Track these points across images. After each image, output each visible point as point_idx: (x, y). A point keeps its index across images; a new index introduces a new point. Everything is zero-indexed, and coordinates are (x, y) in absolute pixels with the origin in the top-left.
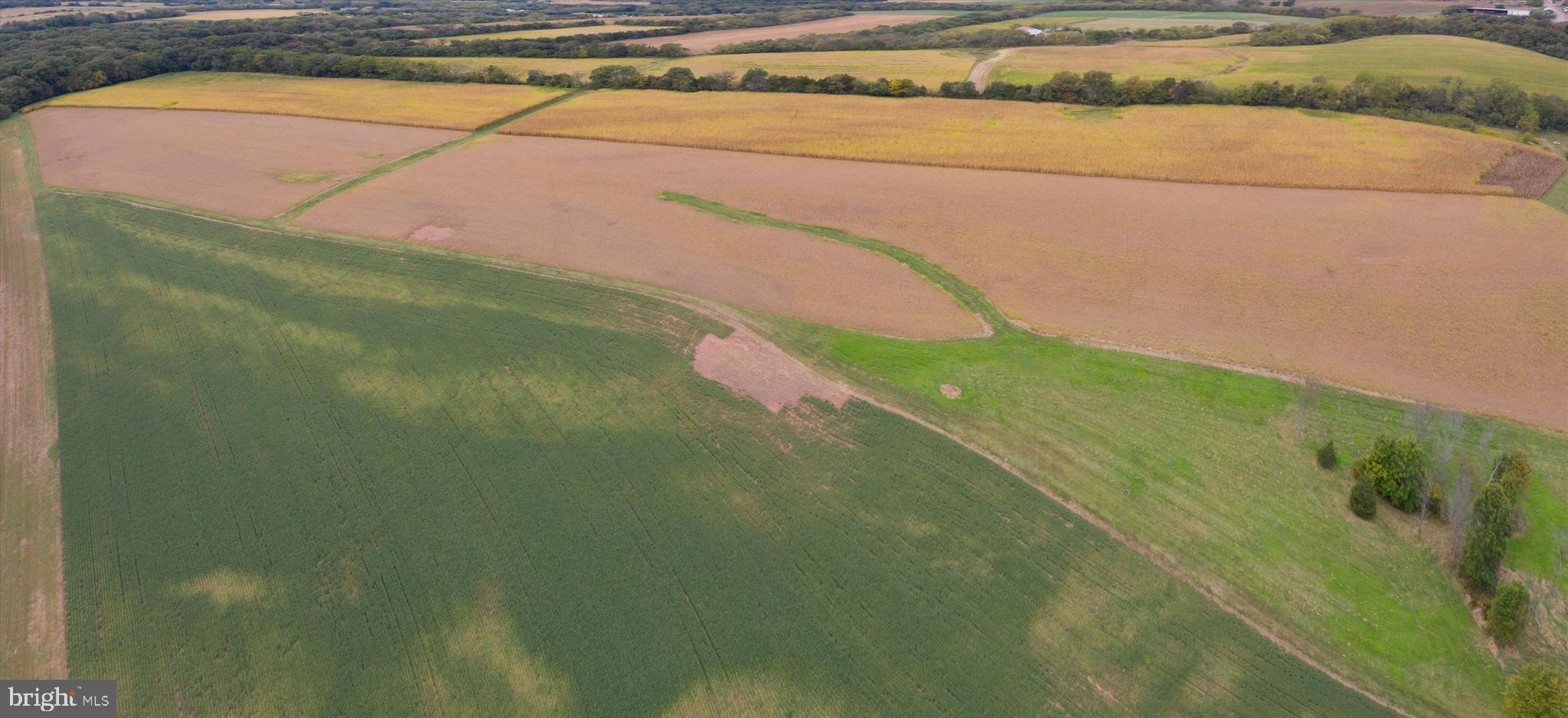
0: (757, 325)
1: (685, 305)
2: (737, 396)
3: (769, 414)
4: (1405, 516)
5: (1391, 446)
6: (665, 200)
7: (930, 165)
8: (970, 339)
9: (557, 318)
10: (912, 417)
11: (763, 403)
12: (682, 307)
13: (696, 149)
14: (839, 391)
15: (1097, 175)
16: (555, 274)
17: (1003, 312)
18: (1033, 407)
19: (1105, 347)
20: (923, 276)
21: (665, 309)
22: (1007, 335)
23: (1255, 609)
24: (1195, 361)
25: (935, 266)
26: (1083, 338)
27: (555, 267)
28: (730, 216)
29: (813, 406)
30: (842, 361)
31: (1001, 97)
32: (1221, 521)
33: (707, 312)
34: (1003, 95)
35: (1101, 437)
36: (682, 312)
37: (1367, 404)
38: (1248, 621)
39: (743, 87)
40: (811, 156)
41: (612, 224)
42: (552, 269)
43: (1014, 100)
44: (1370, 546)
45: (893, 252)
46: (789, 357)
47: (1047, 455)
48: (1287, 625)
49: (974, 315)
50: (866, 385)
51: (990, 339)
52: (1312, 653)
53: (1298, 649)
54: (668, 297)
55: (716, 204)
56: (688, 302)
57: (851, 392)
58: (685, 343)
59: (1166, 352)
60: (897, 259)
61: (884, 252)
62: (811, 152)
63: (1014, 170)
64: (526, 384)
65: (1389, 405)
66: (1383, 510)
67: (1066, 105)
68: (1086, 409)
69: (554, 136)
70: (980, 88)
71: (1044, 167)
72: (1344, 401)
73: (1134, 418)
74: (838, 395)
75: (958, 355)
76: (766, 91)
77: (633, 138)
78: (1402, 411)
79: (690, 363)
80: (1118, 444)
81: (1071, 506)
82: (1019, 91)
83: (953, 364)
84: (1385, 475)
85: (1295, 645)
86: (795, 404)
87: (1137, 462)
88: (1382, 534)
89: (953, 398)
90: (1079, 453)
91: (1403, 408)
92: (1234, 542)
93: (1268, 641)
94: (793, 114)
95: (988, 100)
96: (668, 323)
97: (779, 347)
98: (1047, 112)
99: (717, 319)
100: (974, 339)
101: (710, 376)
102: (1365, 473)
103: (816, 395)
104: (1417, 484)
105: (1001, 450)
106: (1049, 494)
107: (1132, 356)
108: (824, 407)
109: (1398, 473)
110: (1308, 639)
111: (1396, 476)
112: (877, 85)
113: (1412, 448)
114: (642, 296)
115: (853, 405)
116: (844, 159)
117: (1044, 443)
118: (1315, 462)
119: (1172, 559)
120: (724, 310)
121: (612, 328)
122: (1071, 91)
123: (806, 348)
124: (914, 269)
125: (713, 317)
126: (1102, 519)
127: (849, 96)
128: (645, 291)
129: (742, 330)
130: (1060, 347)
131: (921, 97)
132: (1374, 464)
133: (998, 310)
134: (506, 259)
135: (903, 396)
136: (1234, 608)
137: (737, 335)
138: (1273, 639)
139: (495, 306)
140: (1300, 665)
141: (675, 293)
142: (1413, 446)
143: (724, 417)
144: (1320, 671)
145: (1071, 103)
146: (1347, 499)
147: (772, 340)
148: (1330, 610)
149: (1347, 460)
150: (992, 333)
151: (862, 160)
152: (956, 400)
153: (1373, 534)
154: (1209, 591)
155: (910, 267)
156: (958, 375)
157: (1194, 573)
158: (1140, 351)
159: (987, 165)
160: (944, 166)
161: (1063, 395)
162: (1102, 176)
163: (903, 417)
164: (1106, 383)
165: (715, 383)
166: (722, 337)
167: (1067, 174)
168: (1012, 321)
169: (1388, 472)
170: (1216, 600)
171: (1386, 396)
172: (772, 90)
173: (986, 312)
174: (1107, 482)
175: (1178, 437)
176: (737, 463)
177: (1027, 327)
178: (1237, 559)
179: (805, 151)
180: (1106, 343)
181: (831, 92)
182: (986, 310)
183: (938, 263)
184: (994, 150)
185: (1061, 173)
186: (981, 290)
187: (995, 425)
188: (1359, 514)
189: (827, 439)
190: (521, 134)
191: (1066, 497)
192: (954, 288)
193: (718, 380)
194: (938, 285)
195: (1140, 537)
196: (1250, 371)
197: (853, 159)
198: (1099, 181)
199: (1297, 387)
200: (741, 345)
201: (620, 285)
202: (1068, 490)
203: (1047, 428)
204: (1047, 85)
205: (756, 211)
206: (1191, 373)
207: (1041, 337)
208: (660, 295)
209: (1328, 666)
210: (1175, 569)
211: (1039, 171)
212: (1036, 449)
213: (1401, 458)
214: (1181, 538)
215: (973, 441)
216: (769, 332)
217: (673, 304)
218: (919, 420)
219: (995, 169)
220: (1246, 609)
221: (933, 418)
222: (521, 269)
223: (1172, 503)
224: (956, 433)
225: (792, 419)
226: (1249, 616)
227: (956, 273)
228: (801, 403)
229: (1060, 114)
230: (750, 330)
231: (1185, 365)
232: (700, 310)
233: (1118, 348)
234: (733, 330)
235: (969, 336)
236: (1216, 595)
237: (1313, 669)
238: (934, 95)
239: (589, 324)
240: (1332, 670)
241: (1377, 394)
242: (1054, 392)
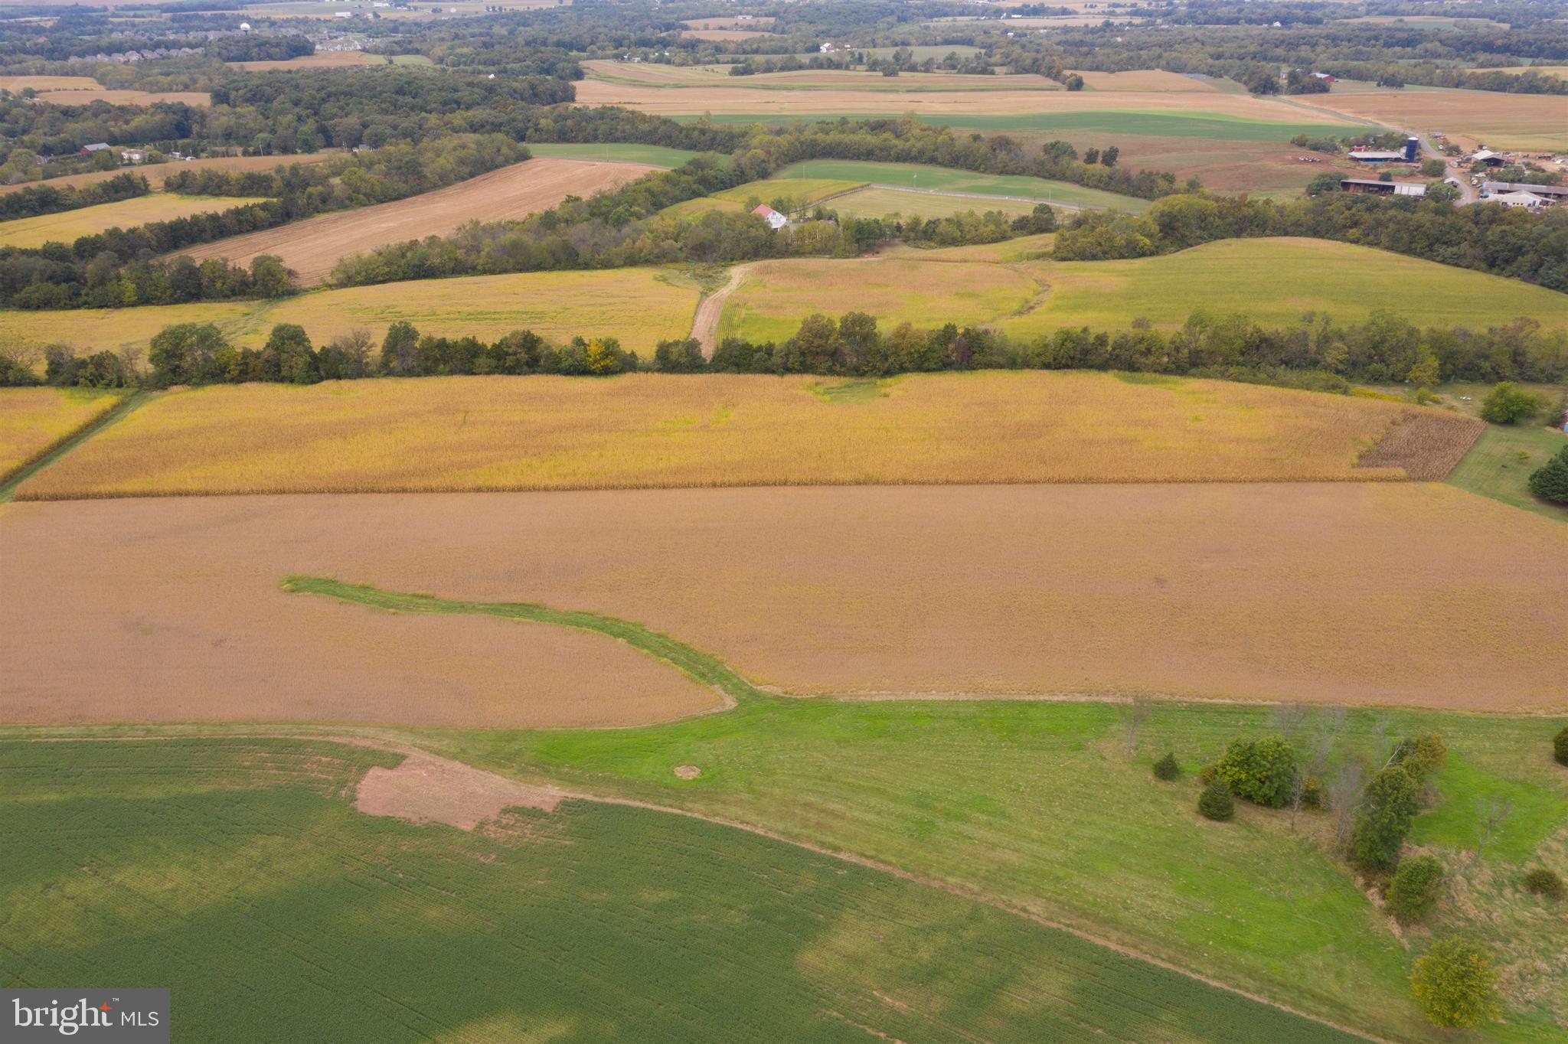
0: (436, 745)
1: (337, 740)
2: (418, 825)
3: (463, 833)
4: (1273, 812)
5: (1250, 748)
6: (293, 591)
7: (646, 487)
8: (708, 715)
9: (154, 793)
10: (641, 805)
11: (453, 824)
12: (332, 743)
13: (328, 495)
14: (549, 794)
15: (858, 483)
16: (142, 733)
17: (748, 679)
18: (791, 772)
19: (877, 699)
20: (645, 651)
21: (310, 750)
22: (754, 705)
23: (1086, 921)
24: (991, 698)
25: (660, 636)
26: (849, 692)
27: (143, 725)
28: (386, 604)
29: (517, 815)
30: (549, 764)
31: (734, 368)
32: (1035, 847)
33: (368, 743)
34: (737, 365)
35: (878, 789)
36: (333, 749)
37: (1216, 712)
38: (1078, 933)
39: (385, 370)
40: (490, 490)
41: (218, 643)
42: (136, 727)
43: (751, 373)
44: (1229, 845)
45: (608, 626)
46: (481, 772)
47: (810, 815)
48: (1129, 932)
49: (712, 688)
50: (582, 783)
51: (732, 712)
52: (1163, 956)
53: (1146, 953)
54: (312, 734)
55: (364, 588)
56: (340, 735)
57: (563, 794)
58: (342, 784)
59: (953, 693)
60: (611, 633)
61: (594, 627)
62: (488, 483)
63: (754, 484)
64: (118, 880)
65: (1244, 710)
66: (1241, 810)
67: (819, 379)
68: (856, 765)
69: (111, 496)
70: (707, 351)
71: (792, 478)
72: (1185, 713)
73: (918, 766)
74: (547, 799)
75: (694, 735)
76: (419, 375)
77: (233, 486)
78: (1263, 714)
79: (351, 805)
80: (899, 793)
81: (843, 856)
82: (757, 356)
83: (689, 744)
84: (1243, 776)
85: (1141, 950)
86: (495, 818)
87: (923, 806)
88: (1244, 833)
89: (691, 778)
90: (851, 808)
91: (1265, 710)
92: (1052, 863)
93: (1106, 950)
94: (460, 417)
95: (718, 375)
96: (315, 766)
97: (466, 764)
98: (794, 392)
99: (381, 748)
100: (713, 714)
101: (380, 813)
102: (1218, 778)
103: (521, 803)
104: (1286, 779)
105: (754, 818)
106: (816, 849)
107: (911, 703)
108: (532, 814)
109: (1261, 773)
110: (1157, 943)
111: (1258, 776)
112: (571, 353)
113: (1278, 747)
114: (274, 739)
115: (567, 805)
116: (534, 489)
117: (807, 805)
118: (1150, 776)
119: (976, 888)
120: (390, 736)
121: (238, 787)
122: (824, 353)
123: (502, 758)
124: (633, 644)
125: (376, 747)
126: (883, 862)
127: (534, 377)
128: (278, 732)
129: (416, 755)
130: (822, 706)
131: (630, 374)
132: (1228, 767)
133: (741, 678)
134: (63, 726)
135: (628, 786)
136: (1059, 922)
137: (410, 761)
138: (1113, 947)
139: (54, 796)
140: (1150, 969)
141: (321, 728)
142: (1279, 745)
143: (404, 848)
144: (1177, 973)
145: (823, 374)
146: (1195, 806)
147: (457, 759)
148: (1183, 912)
149: (1192, 769)
150: (734, 705)
151: (557, 489)
152: (695, 779)
153: (1232, 833)
154: (1025, 910)
155: (628, 642)
156: (695, 754)
157: (1003, 897)
158: (922, 696)
159: (719, 480)
160: (664, 487)
161: (827, 755)
162: (865, 483)
163: (630, 807)
164: (880, 737)
165: (387, 818)
166: (391, 768)
167: (821, 484)
168: (759, 688)
169: (1247, 773)
170: (1034, 918)
171: (1240, 701)
172: (428, 372)
173: (726, 682)
174: (888, 829)
175: (974, 776)
176: (428, 884)
177: (778, 691)
178: (1058, 879)
179: (480, 483)
180: (878, 695)
181: (510, 371)
182: (726, 680)
183: (663, 631)
184: (728, 458)
185: (813, 483)
186: (719, 658)
187: (744, 796)
188: (1211, 817)
189: (538, 842)
190: (55, 498)
191: (837, 849)
192: (686, 660)
193: (390, 815)
194: (665, 659)
195: (932, 872)
196: (1062, 698)
197: (546, 489)
198: (863, 490)
199: (1122, 708)
200: (417, 772)
201: (242, 731)
202: (837, 842)
203: (809, 790)
204: (792, 343)
205: (421, 592)
206: (987, 710)
207: (797, 700)
208: (301, 734)
209: (1187, 967)
210: (980, 896)
211: (785, 483)
212: (797, 811)
213: (1264, 758)
214: (984, 868)
215: (718, 815)
216: (452, 750)
217: (320, 742)
218: (650, 806)
219: (730, 486)
220: (1074, 922)
221: (667, 801)
222: (89, 736)
223: (970, 838)
224: (697, 811)
225: (492, 833)
226: (1079, 928)
227: (686, 641)
228: (502, 815)
229: (810, 393)
230: (427, 753)
231: (979, 704)
232: (359, 742)
233: (893, 698)
234: (404, 757)
235: (706, 712)
236: (1034, 914)
237: (1167, 971)
238: (647, 370)
239: (202, 790)
240: (1193, 971)
241: (1228, 701)
242: (815, 754)
